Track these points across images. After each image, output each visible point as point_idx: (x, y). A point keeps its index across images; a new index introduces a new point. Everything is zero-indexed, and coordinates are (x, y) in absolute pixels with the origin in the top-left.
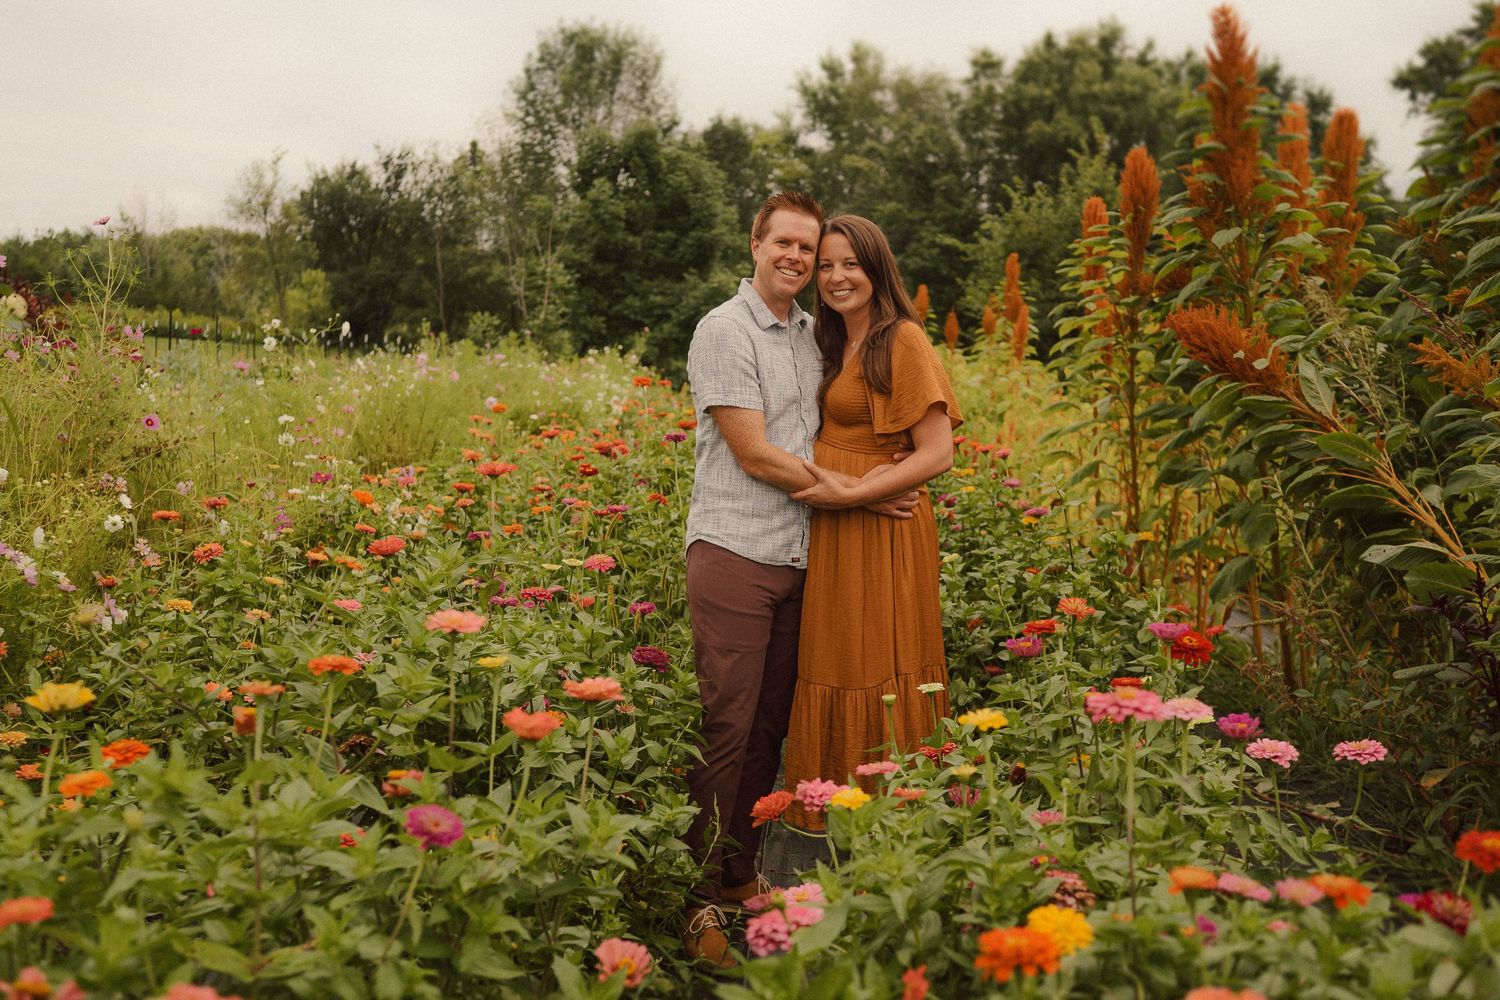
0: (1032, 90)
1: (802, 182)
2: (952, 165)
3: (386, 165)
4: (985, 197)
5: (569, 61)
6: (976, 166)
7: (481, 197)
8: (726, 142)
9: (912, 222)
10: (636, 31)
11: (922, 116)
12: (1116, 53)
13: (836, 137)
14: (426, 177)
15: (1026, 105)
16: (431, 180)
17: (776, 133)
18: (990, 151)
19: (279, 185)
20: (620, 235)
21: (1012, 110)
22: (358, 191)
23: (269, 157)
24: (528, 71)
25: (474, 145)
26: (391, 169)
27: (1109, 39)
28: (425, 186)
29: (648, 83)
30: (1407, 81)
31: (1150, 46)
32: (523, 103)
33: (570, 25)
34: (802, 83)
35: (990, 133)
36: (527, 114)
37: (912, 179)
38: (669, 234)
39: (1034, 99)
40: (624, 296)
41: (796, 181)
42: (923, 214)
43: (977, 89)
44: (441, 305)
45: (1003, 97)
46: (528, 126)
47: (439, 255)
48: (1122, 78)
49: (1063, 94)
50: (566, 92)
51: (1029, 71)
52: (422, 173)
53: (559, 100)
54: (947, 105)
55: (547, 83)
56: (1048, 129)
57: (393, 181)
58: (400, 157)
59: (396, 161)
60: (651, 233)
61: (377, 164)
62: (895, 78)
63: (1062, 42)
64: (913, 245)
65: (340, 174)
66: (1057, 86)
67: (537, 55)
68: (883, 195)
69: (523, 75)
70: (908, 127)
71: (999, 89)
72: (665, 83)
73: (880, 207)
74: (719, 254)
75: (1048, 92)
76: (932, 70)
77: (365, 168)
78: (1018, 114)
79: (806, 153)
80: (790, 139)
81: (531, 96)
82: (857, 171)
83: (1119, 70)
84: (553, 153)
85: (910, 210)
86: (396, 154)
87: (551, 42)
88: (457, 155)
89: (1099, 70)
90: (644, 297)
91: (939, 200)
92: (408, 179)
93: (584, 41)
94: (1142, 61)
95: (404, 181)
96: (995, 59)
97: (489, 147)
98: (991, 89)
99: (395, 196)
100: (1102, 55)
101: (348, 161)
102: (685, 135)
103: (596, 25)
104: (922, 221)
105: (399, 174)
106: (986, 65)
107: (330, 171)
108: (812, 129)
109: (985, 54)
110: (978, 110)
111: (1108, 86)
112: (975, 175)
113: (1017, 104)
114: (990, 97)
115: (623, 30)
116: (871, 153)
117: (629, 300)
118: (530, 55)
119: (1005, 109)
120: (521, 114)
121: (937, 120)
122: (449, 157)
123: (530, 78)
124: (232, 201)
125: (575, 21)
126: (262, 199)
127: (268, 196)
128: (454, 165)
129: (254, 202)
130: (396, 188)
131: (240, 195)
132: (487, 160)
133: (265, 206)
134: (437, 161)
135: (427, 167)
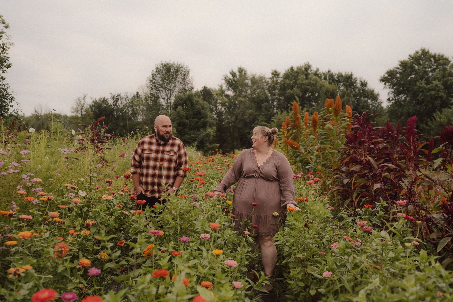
0: (287, 81)
1: (226, 104)
2: (267, 100)
3: (113, 98)
4: (275, 108)
5: (164, 72)
6: (273, 101)
7: (139, 107)
8: (207, 93)
9: (256, 115)
10: (182, 64)
11: (258, 87)
12: (309, 72)
13: (235, 92)
15: (286, 85)
16: (125, 102)
17: (219, 91)
18: (276, 96)
20: (184, 120)
21: (282, 86)
22: (105, 105)
23: (82, 97)
24: (152, 75)
25: (138, 93)
26: (114, 99)
27: (307, 68)
28: (124, 104)
29: (186, 77)
30: (384, 80)
31: (318, 70)
32: (151, 83)
33: (164, 62)
34: (225, 78)
35: (277, 91)
36: (153, 86)
37: (256, 104)
38: (196, 120)
39: (288, 84)
40: (185, 135)
41: (225, 104)
42: (259, 113)
43: (273, 81)
45: (280, 83)
46: (152, 89)
47: (128, 123)
48: (310, 79)
49: (295, 83)
50: (163, 80)
51: (286, 76)
52: (123, 101)
53: (161, 83)
54: (265, 84)
55: (158, 78)
56: (292, 92)
57: (115, 103)
58: (117, 96)
59: (116, 97)
60: (191, 119)
61: (110, 98)
62: (251, 77)
63: (295, 69)
64: (257, 121)
65: (100, 100)
66: (294, 81)
67: (155, 71)
68: (248, 108)
69: (151, 76)
70: (255, 90)
71: (279, 81)
72: (190, 78)
73: (247, 111)
74: (208, 125)
75: (291, 82)
76: (262, 75)
77: (107, 99)
78: (284, 88)
79: (227, 96)
80: (223, 92)
81: (153, 81)
82: (241, 101)
83: (310, 76)
84: (160, 96)
85: (256, 112)
86: (116, 95)
87: (159, 67)
88: (132, 96)
89: (305, 77)
90: (190, 135)
91: (263, 109)
92: (119, 102)
93: (168, 66)
94: (316, 74)
96: (278, 73)
97: (142, 94)
98: (277, 81)
99: (115, 106)
100: (306, 73)
101: (102, 97)
102: (196, 92)
103: (172, 62)
104: (259, 115)
105: (117, 101)
106: (276, 74)
107: (97, 100)
108: (229, 90)
109: (276, 72)
110: (274, 86)
111: (307, 81)
112: (273, 102)
113: (284, 85)
114: (277, 83)
115: (179, 64)
116: (245, 97)
117: (186, 136)
118: (153, 71)
119: (280, 86)
120: (151, 86)
121: (263, 88)
122: (130, 97)
123: (153, 76)
124: (73, 108)
125: (166, 62)
126: (81, 108)
127: (83, 107)
128: (132, 98)
129: (79, 109)
130: (116, 105)
131: (75, 107)
132: (141, 97)
133: (82, 109)
134: (127, 97)
135: (125, 99)
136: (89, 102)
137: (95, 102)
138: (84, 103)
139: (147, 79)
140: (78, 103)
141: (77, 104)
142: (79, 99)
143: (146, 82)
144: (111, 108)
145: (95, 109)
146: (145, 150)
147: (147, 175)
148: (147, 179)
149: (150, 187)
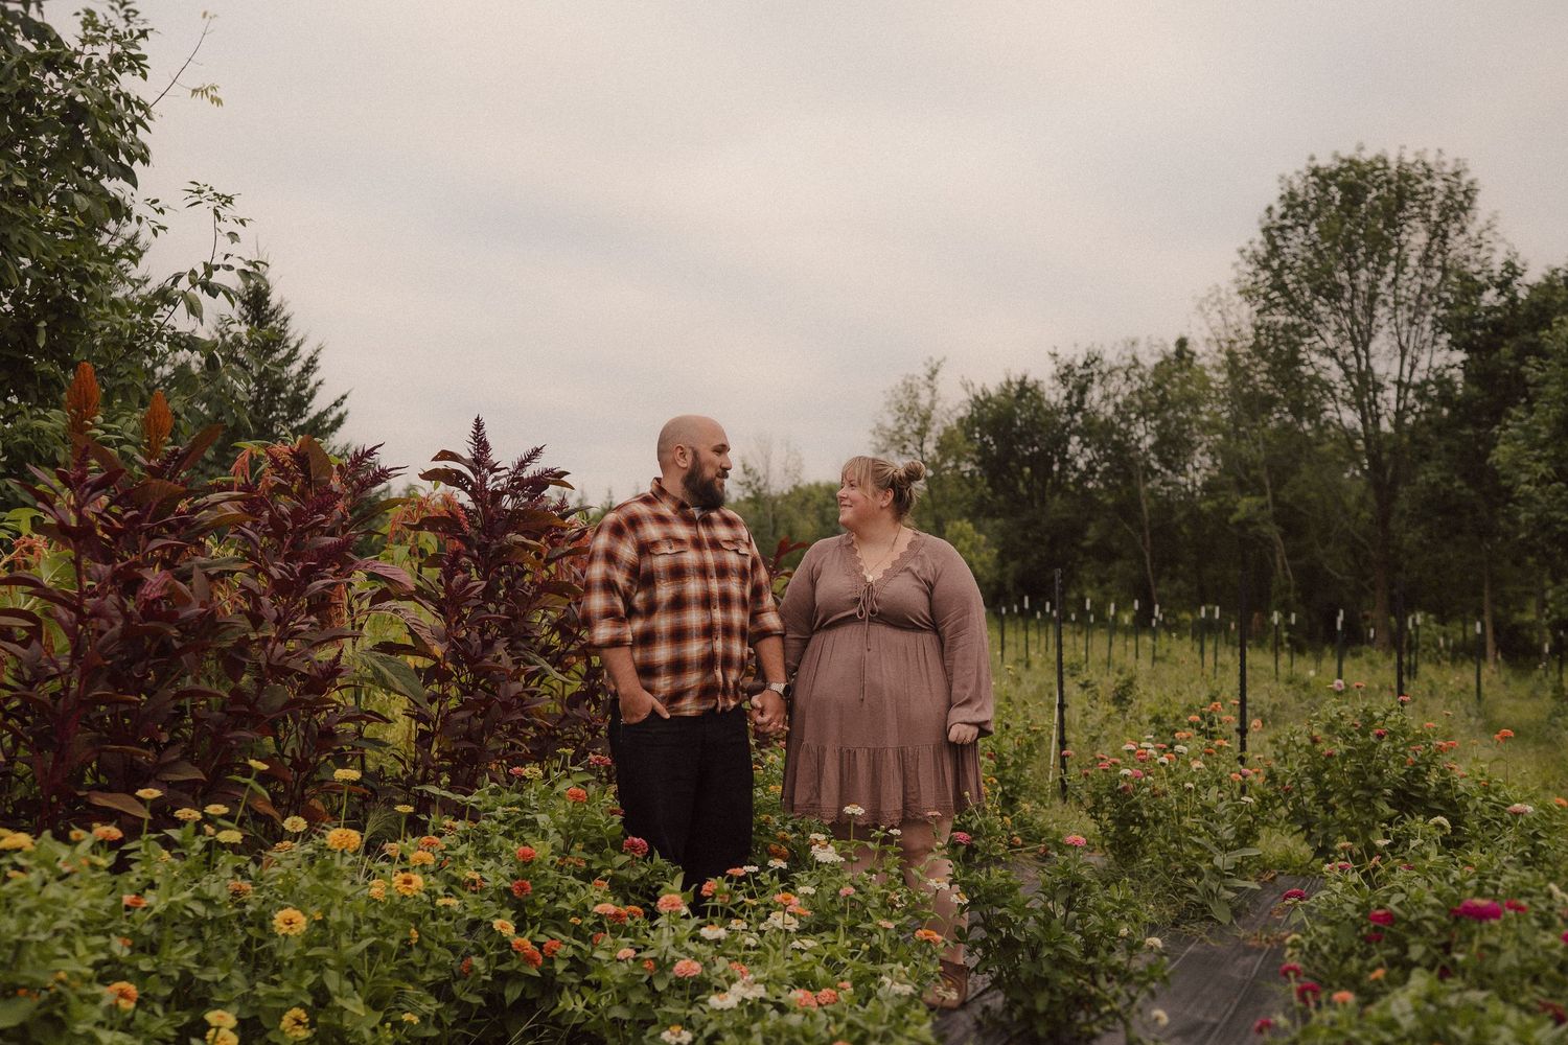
3: (1063, 378)
10: (1431, 159)
14: (1121, 388)
19: (938, 406)
22: (1029, 414)
23: (923, 372)
24: (1266, 230)
25: (1182, 343)
26: (1071, 381)
28: (1119, 399)
29: (1452, 226)
32: (1264, 275)
33: (1325, 161)
36: (1271, 288)
44: (1148, 555)
46: (1268, 303)
52: (1117, 383)
57: (1074, 399)
58: (1086, 365)
59: (1078, 372)
61: (1053, 377)
65: (1005, 392)
67: (1279, 209)
69: (1260, 237)
77: (1037, 383)
81: (1274, 264)
86: (1080, 362)
87: (1300, 190)
88: (1159, 357)
92: (1095, 394)
93: (1353, 174)
95: (1088, 396)
97: (1206, 345)
99: (1078, 417)
101: (1016, 376)
103: (1367, 155)
105: (1083, 390)
107: (993, 392)
115: (1411, 158)
118: (1270, 209)
120: (1263, 289)
122: (1150, 362)
123: (1270, 239)
124: (880, 430)
125: (1336, 156)
126: (916, 426)
127: (926, 418)
128: (1157, 368)
129: (907, 431)
130: (1080, 407)
131: (890, 423)
132: (1197, 362)
133: (921, 433)
134: (1136, 363)
135: (1122, 375)
136: (952, 403)
137: (980, 403)
138: (932, 404)
139: (1237, 258)
140: (906, 404)
141: (901, 409)
142: (910, 390)
143: (1234, 274)
144: (1055, 423)
145: (982, 437)
146: (655, 544)
147: (679, 635)
148: (684, 647)
149: (693, 679)
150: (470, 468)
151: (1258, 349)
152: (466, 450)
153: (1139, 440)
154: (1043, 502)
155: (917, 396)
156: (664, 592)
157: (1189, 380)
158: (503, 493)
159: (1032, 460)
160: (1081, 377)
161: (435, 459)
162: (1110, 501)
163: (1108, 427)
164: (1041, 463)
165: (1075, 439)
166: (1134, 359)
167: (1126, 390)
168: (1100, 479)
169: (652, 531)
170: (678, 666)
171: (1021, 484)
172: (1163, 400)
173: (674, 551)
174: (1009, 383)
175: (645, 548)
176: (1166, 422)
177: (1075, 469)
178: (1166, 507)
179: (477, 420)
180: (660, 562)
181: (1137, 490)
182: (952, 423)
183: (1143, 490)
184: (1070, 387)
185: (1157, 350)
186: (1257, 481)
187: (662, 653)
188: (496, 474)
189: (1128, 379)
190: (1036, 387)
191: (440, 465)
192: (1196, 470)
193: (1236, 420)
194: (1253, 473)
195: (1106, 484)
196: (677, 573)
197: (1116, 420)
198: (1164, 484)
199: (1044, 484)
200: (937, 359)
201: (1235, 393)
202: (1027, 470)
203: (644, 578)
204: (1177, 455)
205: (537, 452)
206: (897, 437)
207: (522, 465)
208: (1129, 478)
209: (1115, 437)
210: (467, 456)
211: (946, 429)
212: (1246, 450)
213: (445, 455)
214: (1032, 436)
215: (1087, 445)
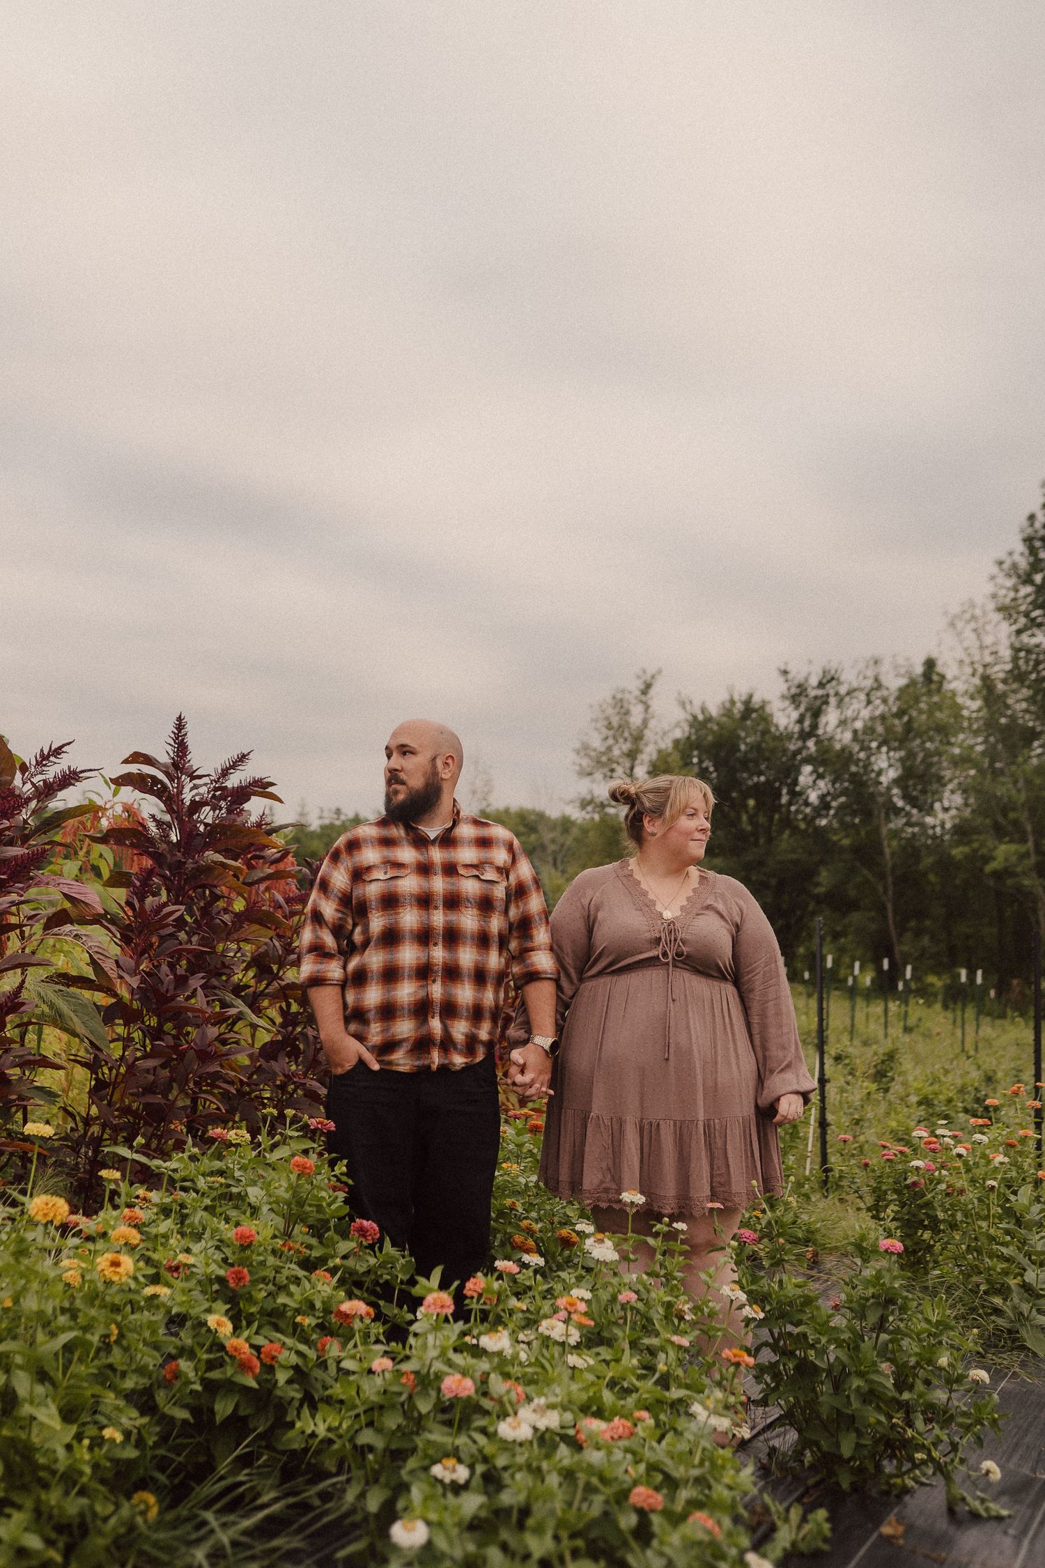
3: (795, 699)
14: (861, 712)
19: (652, 724)
22: (755, 737)
23: (635, 686)
24: (1029, 541)
25: (931, 664)
26: (804, 702)
28: (859, 725)
36: (1034, 606)
44: (889, 906)
52: (855, 706)
57: (807, 723)
58: (821, 685)
59: (813, 693)
61: (783, 697)
65: (728, 713)
69: (1020, 548)
77: (764, 704)
81: (1038, 579)
86: (814, 681)
88: (905, 678)
92: (830, 719)
95: (823, 720)
97: (958, 667)
99: (811, 744)
101: (740, 694)
105: (816, 713)
107: (714, 711)
118: (1032, 517)
120: (1024, 607)
122: (894, 683)
123: (1032, 551)
124: (585, 749)
126: (626, 747)
127: (638, 738)
128: (903, 691)
129: (616, 752)
130: (813, 732)
131: (597, 742)
132: (947, 686)
133: (632, 755)
134: (878, 685)
135: (862, 697)
136: (668, 723)
137: (700, 724)
138: (645, 723)
140: (615, 721)
141: (611, 726)
144: (785, 751)
145: (701, 762)
146: (369, 869)
147: (391, 975)
148: (394, 989)
149: (405, 1028)
150: (167, 774)
151: (1017, 676)
152: (163, 754)
153: (880, 773)
154: (770, 840)
155: (627, 713)
156: (377, 923)
157: (938, 706)
158: (203, 803)
159: (757, 791)
160: (816, 698)
161: (126, 761)
162: (846, 842)
163: (845, 757)
164: (767, 795)
165: (808, 769)
166: (876, 679)
167: (866, 713)
168: (835, 816)
169: (370, 855)
170: (388, 1012)
171: (744, 818)
172: (908, 728)
173: (388, 876)
174: (733, 702)
175: (358, 875)
176: (911, 755)
177: (807, 804)
178: (911, 851)
179: (180, 719)
180: (373, 890)
181: (877, 830)
182: (667, 744)
183: (884, 831)
184: (802, 709)
185: (903, 671)
186: (1016, 823)
187: (373, 996)
188: (197, 782)
189: (869, 702)
190: (762, 708)
191: (134, 768)
192: (946, 810)
193: (991, 754)
194: (1012, 815)
195: (842, 822)
196: (390, 901)
197: (856, 748)
198: (909, 824)
199: (771, 819)
200: (650, 673)
201: (990, 725)
202: (751, 803)
203: (355, 908)
204: (924, 792)
205: (243, 758)
206: (604, 759)
207: (225, 773)
208: (868, 815)
209: (853, 769)
210: (164, 759)
211: (659, 751)
212: (1003, 789)
213: (137, 758)
214: (757, 764)
215: (820, 776)
